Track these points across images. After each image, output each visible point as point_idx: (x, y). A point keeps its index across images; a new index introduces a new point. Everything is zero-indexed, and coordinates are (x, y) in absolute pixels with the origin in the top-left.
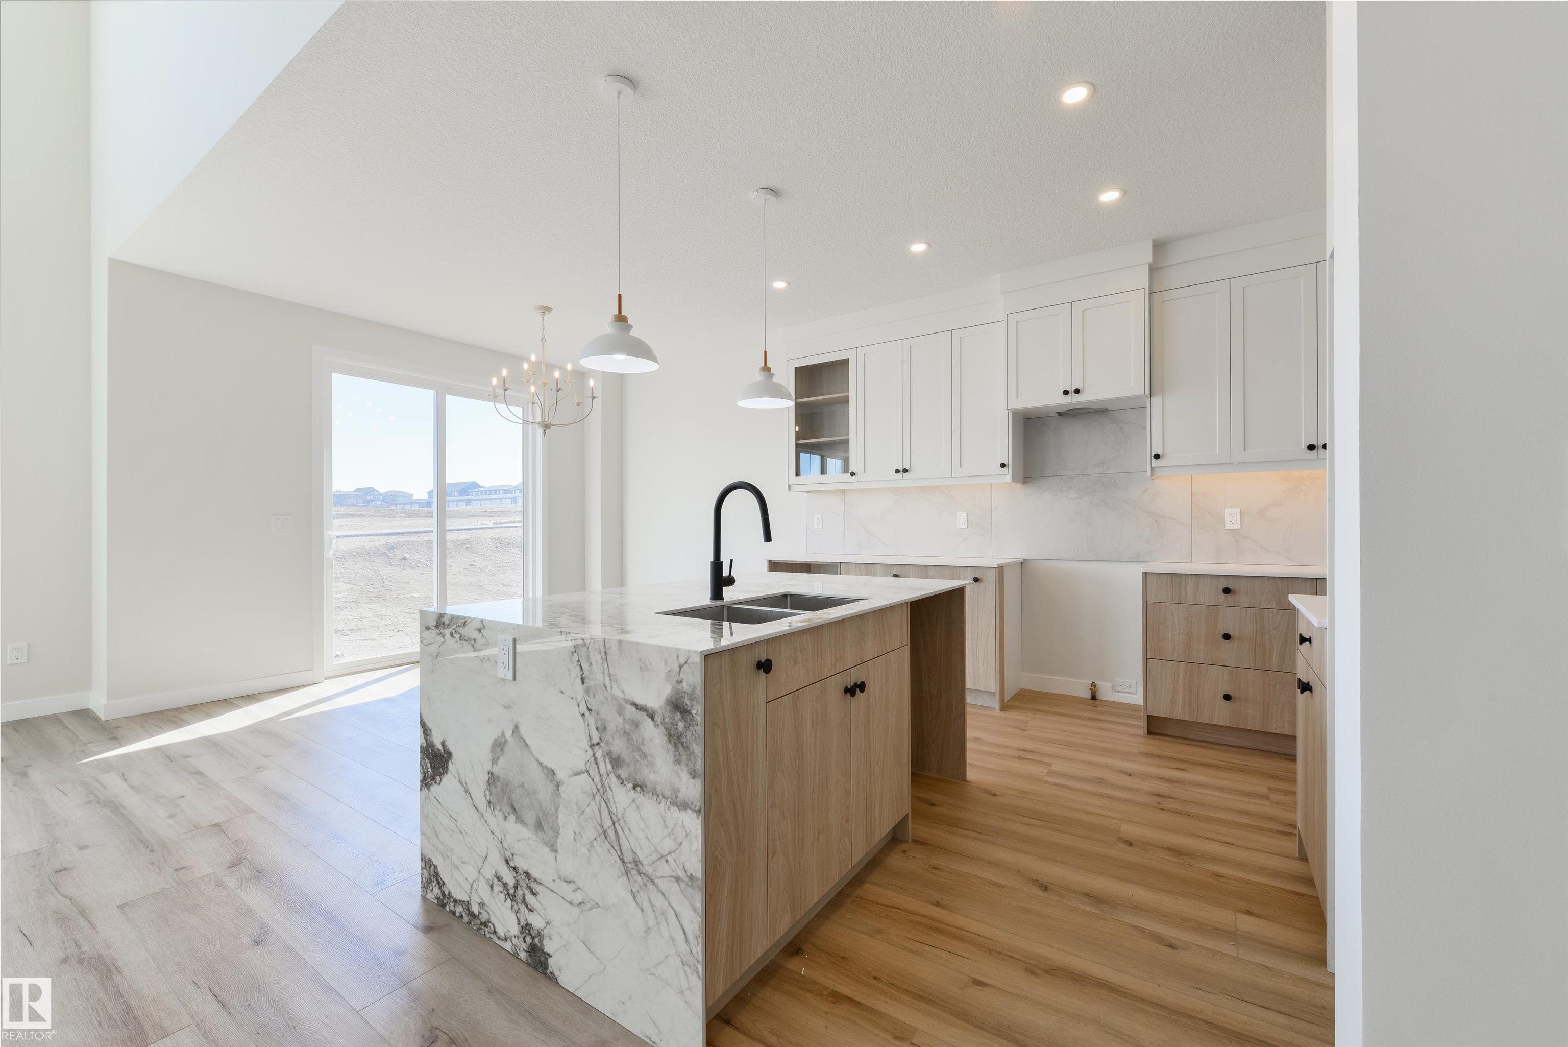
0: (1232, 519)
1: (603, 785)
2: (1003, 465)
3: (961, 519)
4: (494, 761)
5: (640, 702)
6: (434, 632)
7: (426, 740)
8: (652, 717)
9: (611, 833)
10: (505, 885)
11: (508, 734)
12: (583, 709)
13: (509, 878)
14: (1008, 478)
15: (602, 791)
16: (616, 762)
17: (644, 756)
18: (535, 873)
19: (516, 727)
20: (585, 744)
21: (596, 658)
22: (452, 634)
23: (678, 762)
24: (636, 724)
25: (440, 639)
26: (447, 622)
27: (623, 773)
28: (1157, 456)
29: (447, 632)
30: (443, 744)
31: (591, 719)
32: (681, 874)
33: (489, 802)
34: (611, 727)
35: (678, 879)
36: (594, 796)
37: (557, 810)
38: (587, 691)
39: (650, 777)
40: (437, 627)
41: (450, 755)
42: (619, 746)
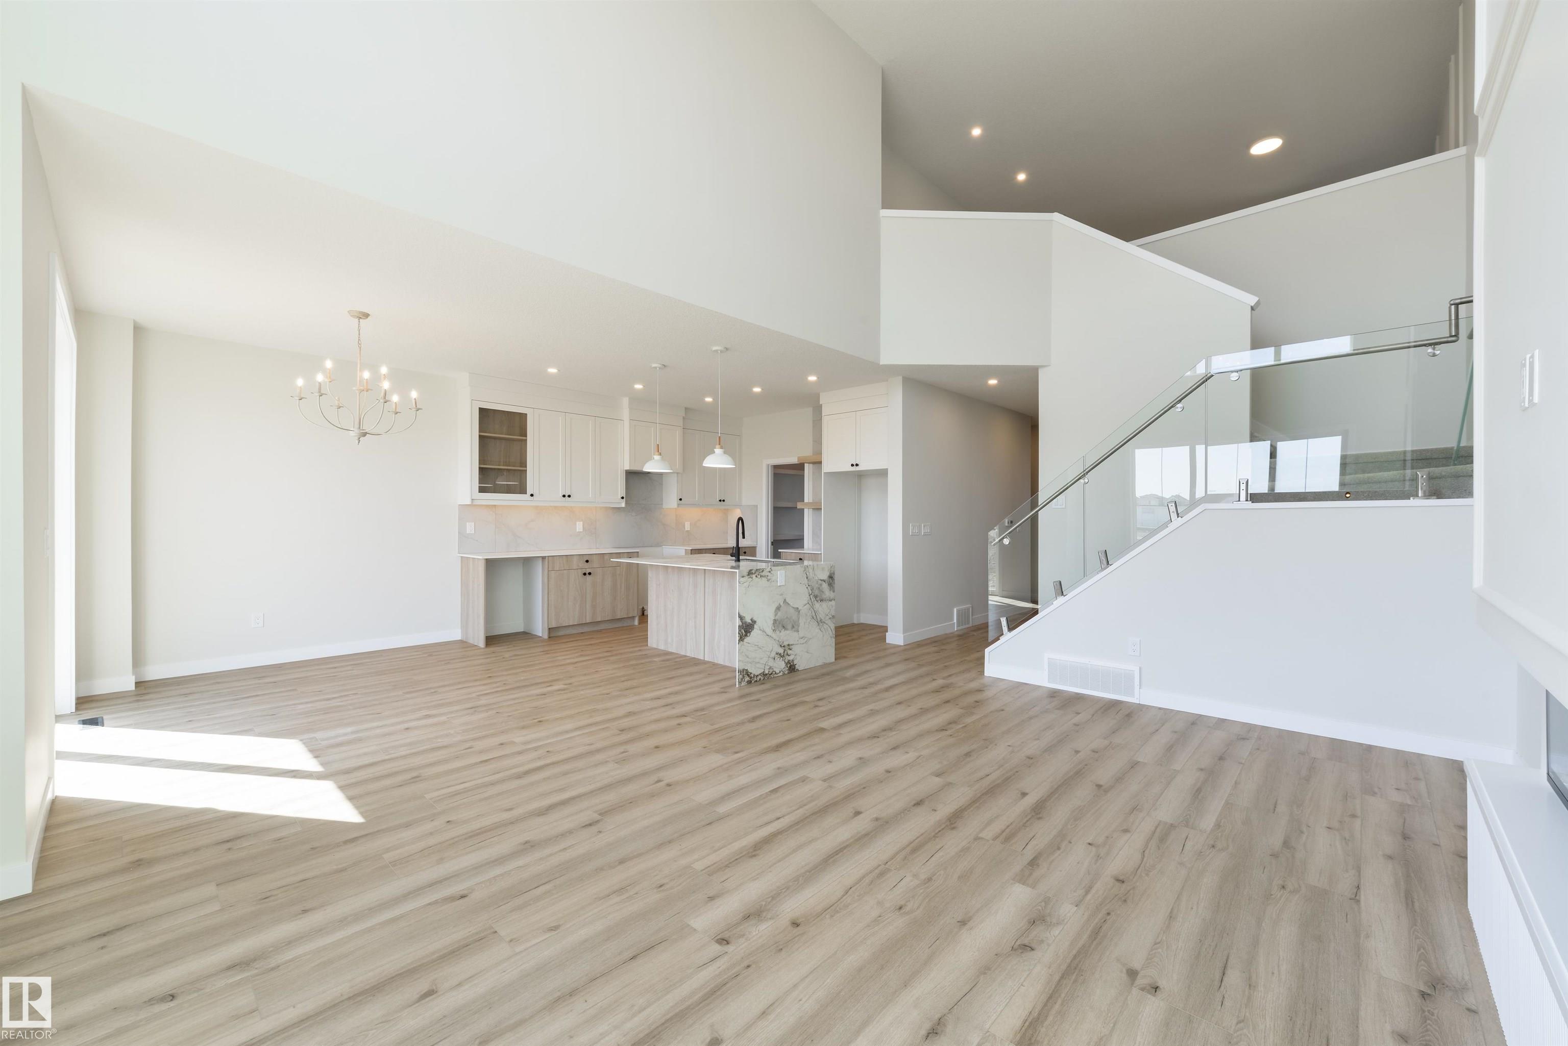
0: (687, 527)
1: (812, 604)
2: (623, 498)
3: (579, 526)
4: (776, 615)
5: (822, 579)
6: (747, 577)
7: (742, 622)
8: (825, 582)
9: (815, 617)
10: (780, 654)
11: (782, 604)
12: (807, 585)
13: (781, 651)
14: (623, 505)
15: (812, 607)
16: (816, 597)
17: (823, 592)
18: (790, 643)
19: (785, 600)
20: (808, 596)
21: (811, 571)
22: (756, 576)
23: (830, 590)
24: (821, 585)
25: (750, 579)
26: (753, 572)
27: (818, 599)
28: (681, 499)
29: (754, 576)
30: (751, 620)
31: (809, 588)
32: (831, 617)
33: (774, 630)
34: (815, 588)
35: (830, 619)
36: (810, 609)
37: (799, 619)
38: (808, 581)
39: (824, 597)
40: (748, 575)
41: (755, 622)
42: (816, 592)
